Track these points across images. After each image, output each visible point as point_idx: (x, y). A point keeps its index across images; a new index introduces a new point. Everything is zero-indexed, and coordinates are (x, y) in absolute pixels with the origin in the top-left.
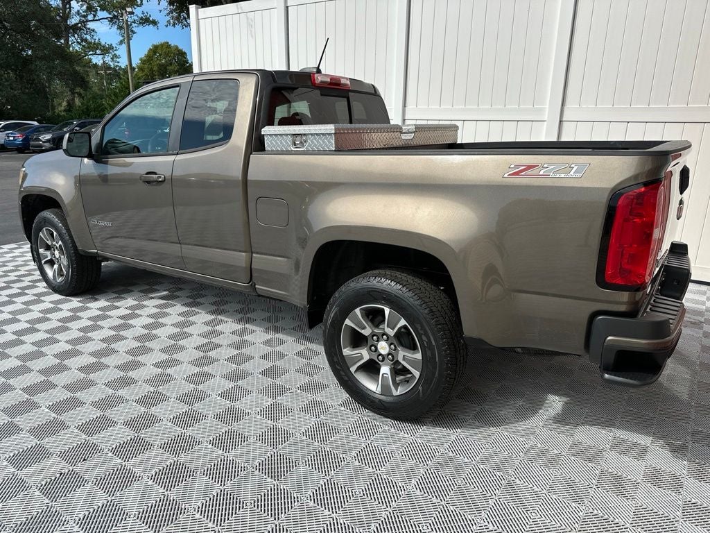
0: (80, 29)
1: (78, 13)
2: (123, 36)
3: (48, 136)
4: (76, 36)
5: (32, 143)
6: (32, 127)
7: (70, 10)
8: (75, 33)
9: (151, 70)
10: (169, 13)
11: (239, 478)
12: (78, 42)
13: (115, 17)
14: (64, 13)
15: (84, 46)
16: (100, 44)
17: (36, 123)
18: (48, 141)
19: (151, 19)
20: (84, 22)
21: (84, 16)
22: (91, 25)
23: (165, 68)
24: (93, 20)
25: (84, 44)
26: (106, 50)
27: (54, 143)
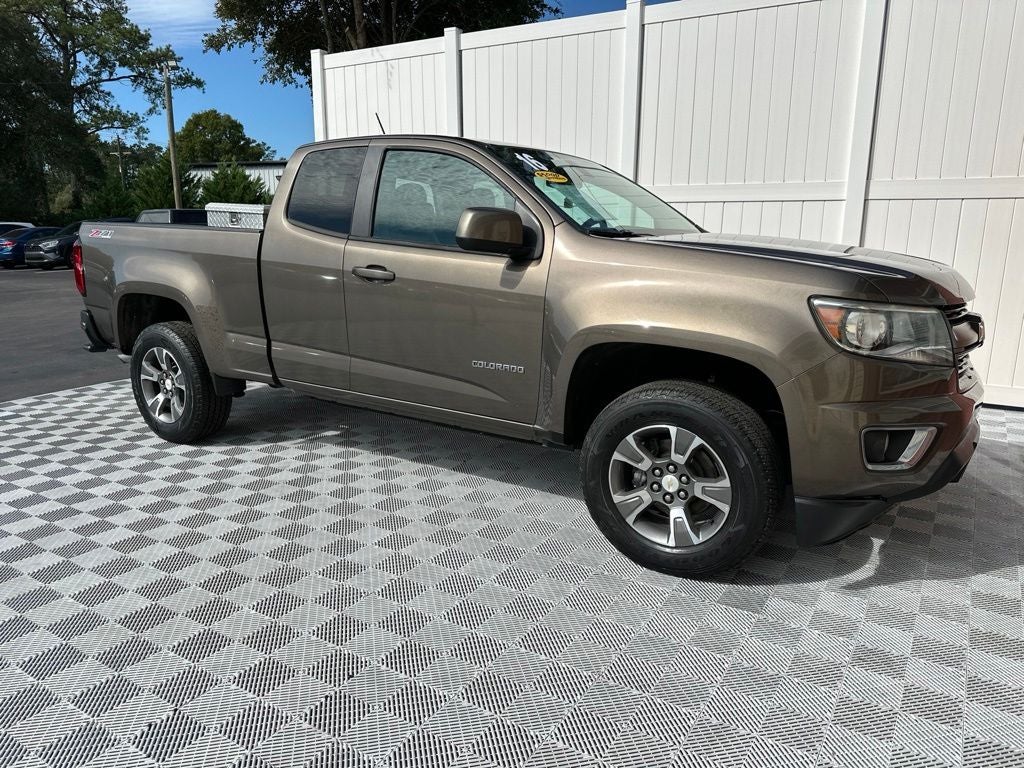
0: (90, 92)
1: (87, 69)
2: (153, 103)
3: (52, 244)
4: (83, 101)
5: (27, 253)
6: (24, 231)
7: (75, 66)
8: (81, 97)
9: (192, 150)
10: (268, 64)
11: (276, 734)
12: (85, 111)
13: (141, 75)
14: (67, 70)
15: (95, 116)
16: (119, 113)
17: (30, 225)
18: (52, 250)
19: (194, 78)
20: (95, 84)
21: (96, 74)
22: (105, 87)
23: (212, 146)
24: (109, 80)
25: (94, 113)
26: (127, 122)
27: (61, 254)
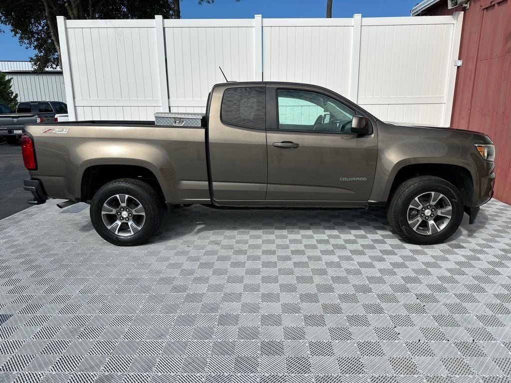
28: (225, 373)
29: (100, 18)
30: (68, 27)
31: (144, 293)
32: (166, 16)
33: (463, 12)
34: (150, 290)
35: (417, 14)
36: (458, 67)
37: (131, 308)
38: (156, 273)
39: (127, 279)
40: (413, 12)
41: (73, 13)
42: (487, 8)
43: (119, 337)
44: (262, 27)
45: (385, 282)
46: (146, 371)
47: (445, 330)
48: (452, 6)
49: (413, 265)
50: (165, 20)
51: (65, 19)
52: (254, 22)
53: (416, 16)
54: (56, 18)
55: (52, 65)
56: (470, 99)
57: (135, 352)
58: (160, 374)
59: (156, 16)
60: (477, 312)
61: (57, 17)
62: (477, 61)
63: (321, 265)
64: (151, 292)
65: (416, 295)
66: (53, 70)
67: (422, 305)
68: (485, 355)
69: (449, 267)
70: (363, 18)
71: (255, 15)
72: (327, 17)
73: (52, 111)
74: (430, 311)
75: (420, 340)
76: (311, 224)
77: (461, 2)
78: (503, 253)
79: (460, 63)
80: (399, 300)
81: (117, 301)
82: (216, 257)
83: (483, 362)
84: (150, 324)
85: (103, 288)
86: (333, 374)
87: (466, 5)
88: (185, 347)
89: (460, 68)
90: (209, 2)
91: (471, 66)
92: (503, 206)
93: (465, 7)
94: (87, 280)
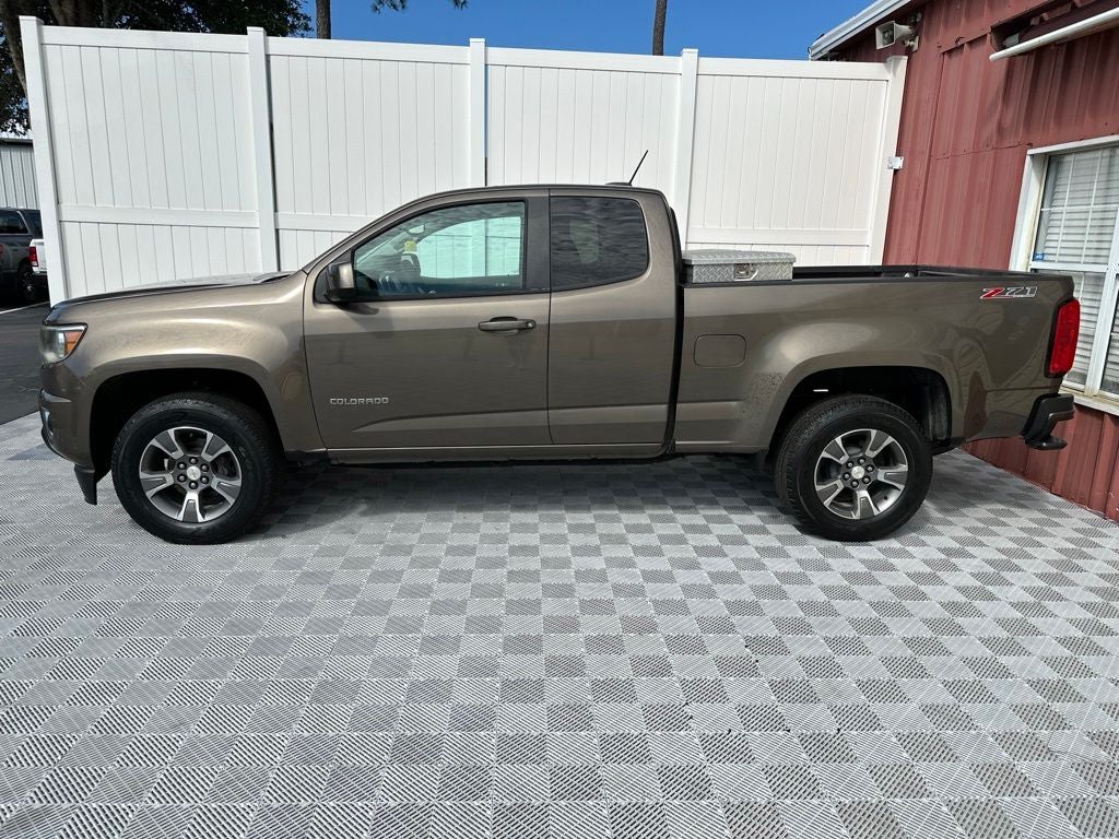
28: (303, 801)
29: (134, 25)
30: (46, 42)
31: (163, 633)
32: (273, 31)
33: (906, 58)
34: (177, 628)
35: (820, 55)
36: (896, 171)
37: (125, 666)
38: (198, 592)
39: (130, 605)
40: (814, 52)
41: (62, 12)
42: (950, 52)
43: (84, 728)
44: (486, 65)
45: (687, 612)
46: (129, 798)
47: (788, 710)
48: (884, 44)
49: (754, 577)
50: (271, 38)
51: (39, 24)
52: (469, 54)
53: (819, 59)
54: (18, 20)
55: (14, 126)
56: (916, 238)
57: (111, 760)
58: (157, 805)
59: (249, 28)
60: (862, 673)
61: (21, 17)
62: (929, 160)
63: (567, 576)
64: (177, 632)
65: (747, 639)
66: (17, 137)
67: (753, 660)
68: (853, 759)
69: (827, 584)
70: (702, 59)
71: (471, 40)
72: (654, 54)
73: (25, 231)
74: (767, 671)
75: (730, 731)
76: (566, 493)
77: (902, 36)
78: (943, 556)
79: (899, 163)
80: (709, 649)
81: (98, 652)
82: (342, 559)
83: (846, 773)
84: (159, 700)
85: (70, 623)
86: (534, 800)
87: (912, 43)
88: (226, 749)
89: (900, 173)
90: (395, 7)
91: (920, 172)
92: (967, 462)
93: (910, 47)
94: (38, 606)
